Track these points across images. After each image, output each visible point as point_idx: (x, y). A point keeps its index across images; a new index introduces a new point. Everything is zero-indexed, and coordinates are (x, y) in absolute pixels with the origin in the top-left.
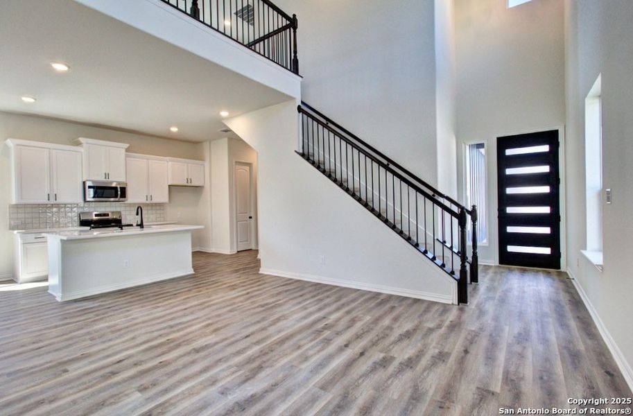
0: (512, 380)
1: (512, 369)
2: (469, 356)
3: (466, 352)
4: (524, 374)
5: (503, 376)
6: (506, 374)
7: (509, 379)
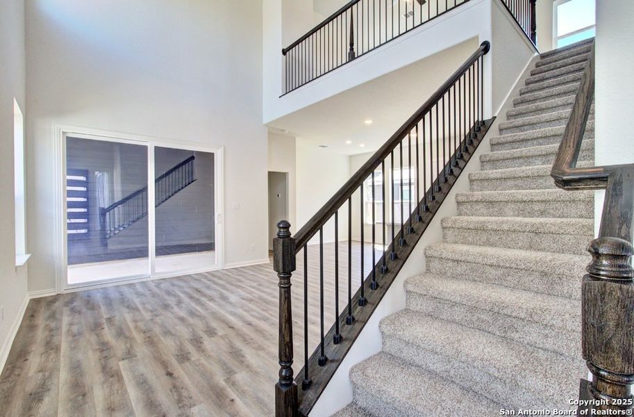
0: (112, 376)
1: (116, 386)
2: (164, 372)
3: (170, 374)
4: (103, 388)
5: (121, 375)
6: (120, 379)
7: (116, 376)
